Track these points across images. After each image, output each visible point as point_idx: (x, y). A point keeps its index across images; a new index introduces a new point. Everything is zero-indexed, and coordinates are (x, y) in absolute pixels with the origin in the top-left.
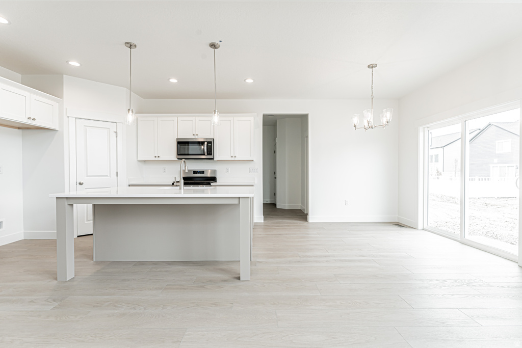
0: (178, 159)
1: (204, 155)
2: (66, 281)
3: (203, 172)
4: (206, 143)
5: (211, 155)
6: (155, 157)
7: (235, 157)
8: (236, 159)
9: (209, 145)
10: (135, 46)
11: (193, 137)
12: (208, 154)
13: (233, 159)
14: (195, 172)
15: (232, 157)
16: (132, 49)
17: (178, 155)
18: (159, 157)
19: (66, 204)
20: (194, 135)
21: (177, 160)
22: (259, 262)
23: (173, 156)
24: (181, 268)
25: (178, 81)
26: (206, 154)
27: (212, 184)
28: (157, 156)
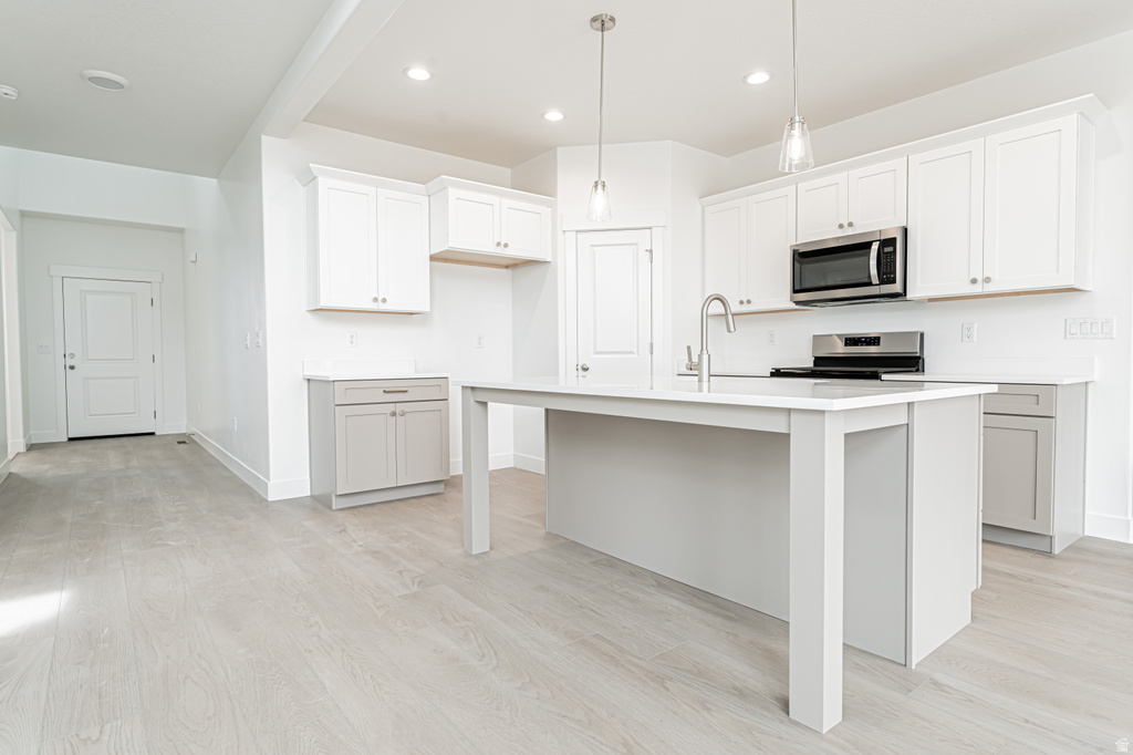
0: (797, 303)
1: (870, 284)
2: (471, 555)
3: (874, 341)
4: (875, 247)
5: (894, 281)
6: (741, 302)
7: (987, 280)
8: (989, 289)
9: (887, 250)
10: (612, 19)
11: (840, 233)
12: (882, 282)
13: (977, 289)
14: (851, 341)
15: (974, 281)
16: (606, 33)
17: (795, 291)
18: (749, 302)
19: (472, 400)
20: (841, 226)
21: (794, 306)
22: (935, 683)
23: (782, 296)
24: (672, 603)
25: (772, 77)
26: (875, 280)
27: (884, 377)
28: (745, 301)
